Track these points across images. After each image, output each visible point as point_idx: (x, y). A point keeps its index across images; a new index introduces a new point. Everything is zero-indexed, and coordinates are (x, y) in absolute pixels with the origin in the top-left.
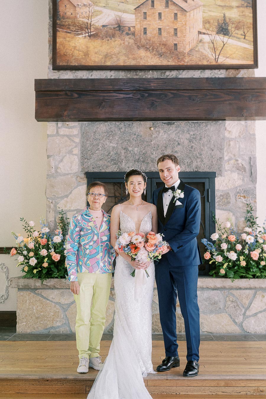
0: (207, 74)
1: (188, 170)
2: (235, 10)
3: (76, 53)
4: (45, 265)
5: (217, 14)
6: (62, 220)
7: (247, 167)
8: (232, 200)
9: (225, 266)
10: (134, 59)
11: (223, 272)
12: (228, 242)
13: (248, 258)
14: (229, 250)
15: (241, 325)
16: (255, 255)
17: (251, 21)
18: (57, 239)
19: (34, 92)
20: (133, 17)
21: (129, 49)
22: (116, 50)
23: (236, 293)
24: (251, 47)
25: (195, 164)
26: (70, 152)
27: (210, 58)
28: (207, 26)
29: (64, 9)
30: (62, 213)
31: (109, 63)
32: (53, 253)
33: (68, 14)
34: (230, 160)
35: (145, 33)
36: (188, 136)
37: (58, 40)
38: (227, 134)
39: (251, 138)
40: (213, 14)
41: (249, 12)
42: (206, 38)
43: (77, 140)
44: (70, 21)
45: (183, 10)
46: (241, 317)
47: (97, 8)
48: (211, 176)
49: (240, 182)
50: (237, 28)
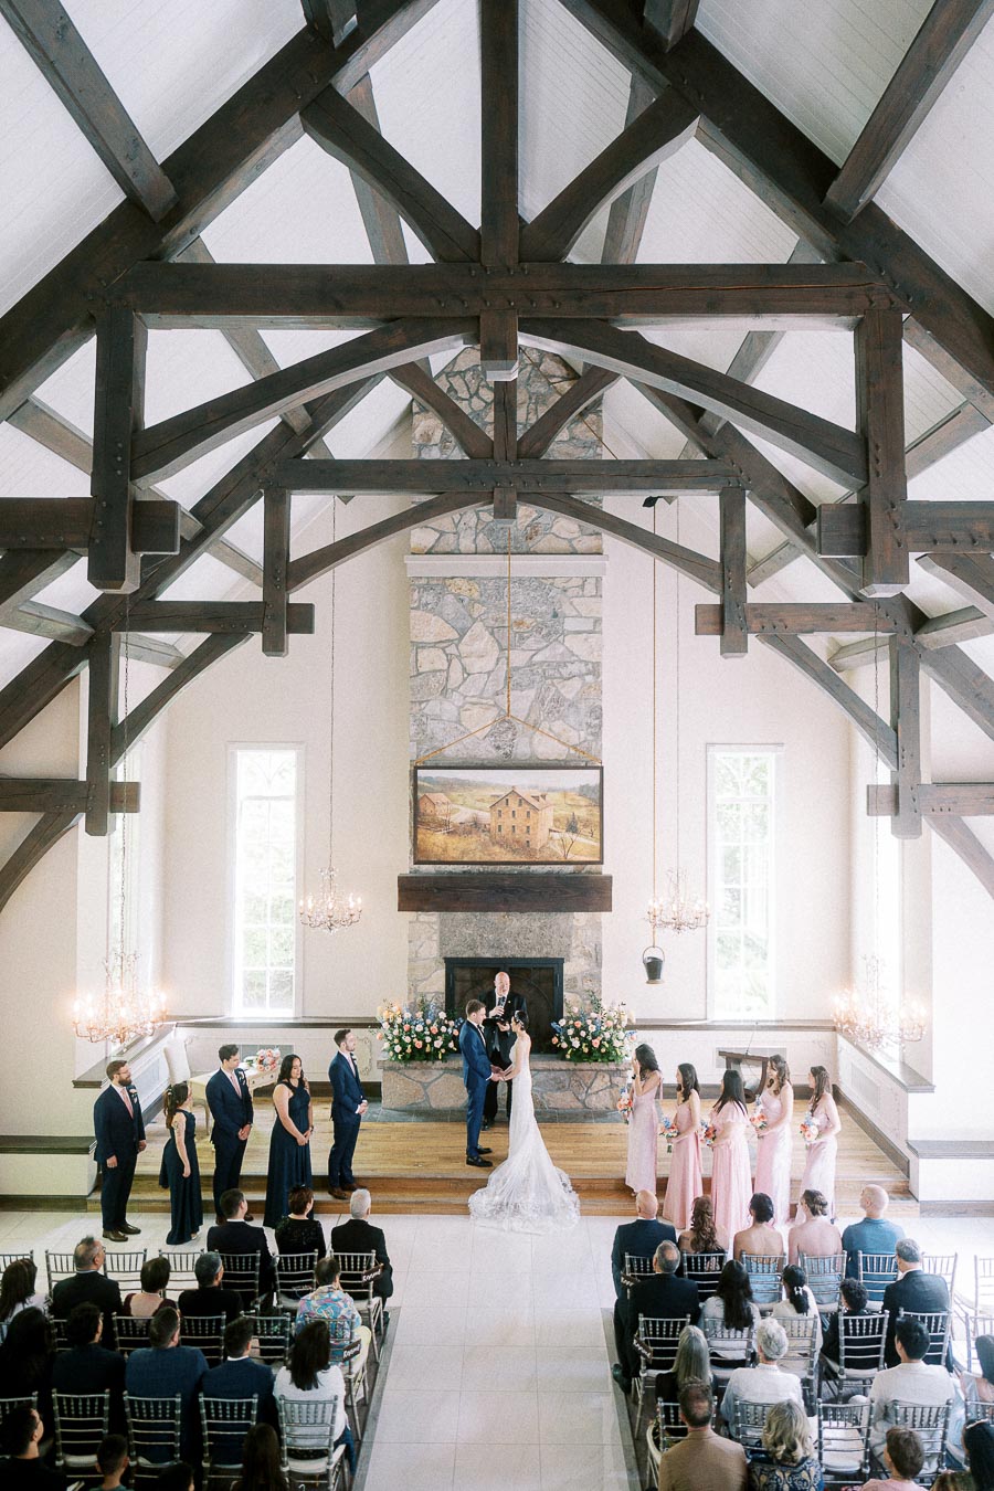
0: (556, 868)
1: (538, 956)
2: (584, 809)
3: (435, 849)
4: (409, 1050)
5: (566, 812)
6: (422, 1001)
7: (594, 954)
8: (579, 984)
9: (569, 1052)
10: (490, 855)
11: (568, 1057)
12: (574, 1026)
13: (590, 1045)
14: (573, 1036)
15: (584, 1103)
16: (596, 1043)
17: (598, 819)
18: (419, 1028)
19: (397, 889)
20: (488, 814)
21: (484, 845)
22: (473, 847)
23: (580, 1073)
24: (597, 845)
25: (545, 950)
26: (430, 938)
27: (560, 854)
28: (558, 824)
29: (426, 808)
30: (423, 996)
31: (465, 859)
32: (415, 1040)
33: (428, 811)
34: (577, 946)
35: (500, 830)
36: (539, 924)
37: (419, 837)
38: (575, 923)
39: (598, 926)
40: (563, 813)
41: (596, 811)
42: (556, 836)
43: (436, 927)
44: (430, 818)
45: (536, 809)
46: (584, 1095)
47: (456, 806)
48: (560, 962)
49: (587, 967)
50: (585, 826)
